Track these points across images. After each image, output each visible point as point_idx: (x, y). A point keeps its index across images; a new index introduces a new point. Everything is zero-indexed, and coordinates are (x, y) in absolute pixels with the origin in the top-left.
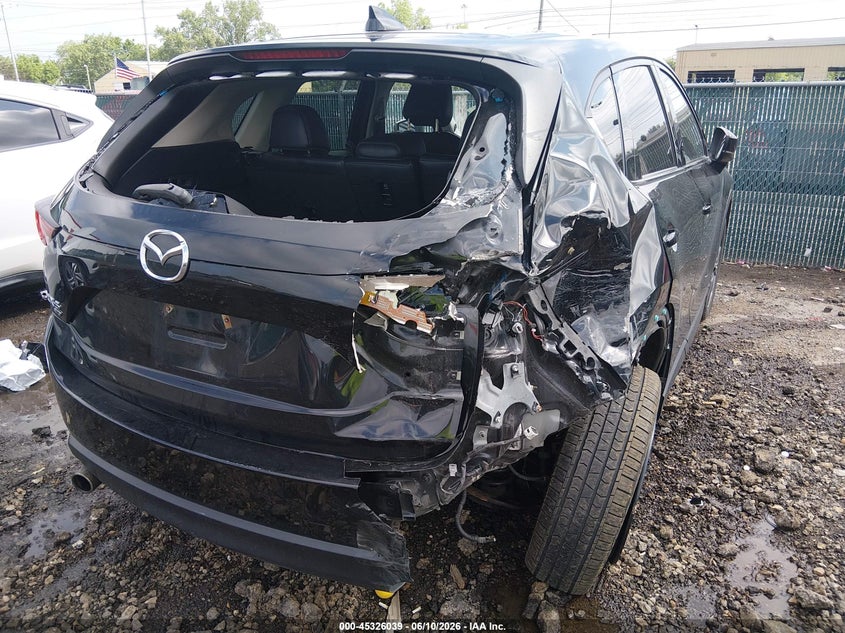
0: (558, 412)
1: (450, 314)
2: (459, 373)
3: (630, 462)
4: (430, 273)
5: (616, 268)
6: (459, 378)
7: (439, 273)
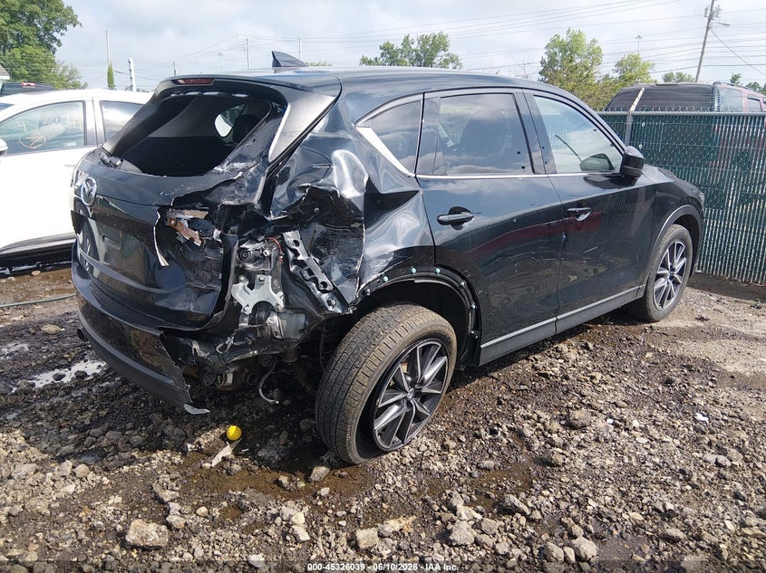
0: (304, 316)
1: (214, 236)
2: (221, 275)
3: (369, 364)
4: (201, 210)
5: (352, 226)
6: (220, 277)
7: (206, 210)
